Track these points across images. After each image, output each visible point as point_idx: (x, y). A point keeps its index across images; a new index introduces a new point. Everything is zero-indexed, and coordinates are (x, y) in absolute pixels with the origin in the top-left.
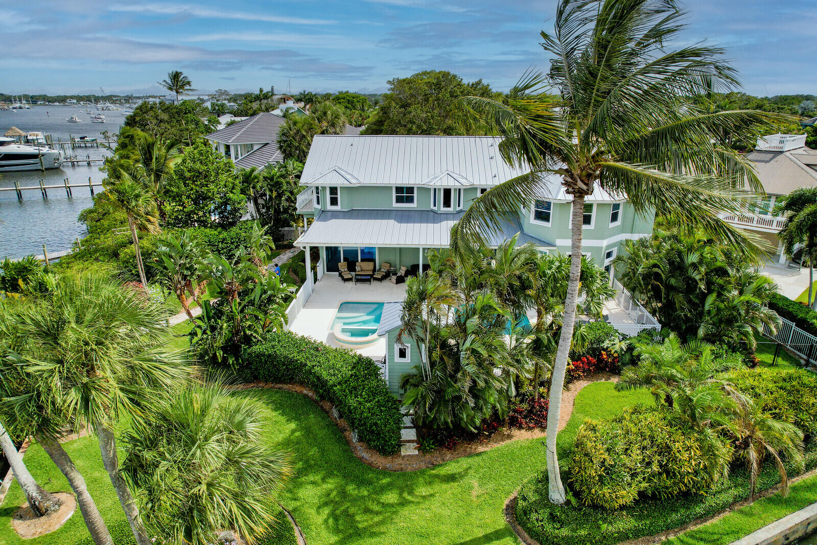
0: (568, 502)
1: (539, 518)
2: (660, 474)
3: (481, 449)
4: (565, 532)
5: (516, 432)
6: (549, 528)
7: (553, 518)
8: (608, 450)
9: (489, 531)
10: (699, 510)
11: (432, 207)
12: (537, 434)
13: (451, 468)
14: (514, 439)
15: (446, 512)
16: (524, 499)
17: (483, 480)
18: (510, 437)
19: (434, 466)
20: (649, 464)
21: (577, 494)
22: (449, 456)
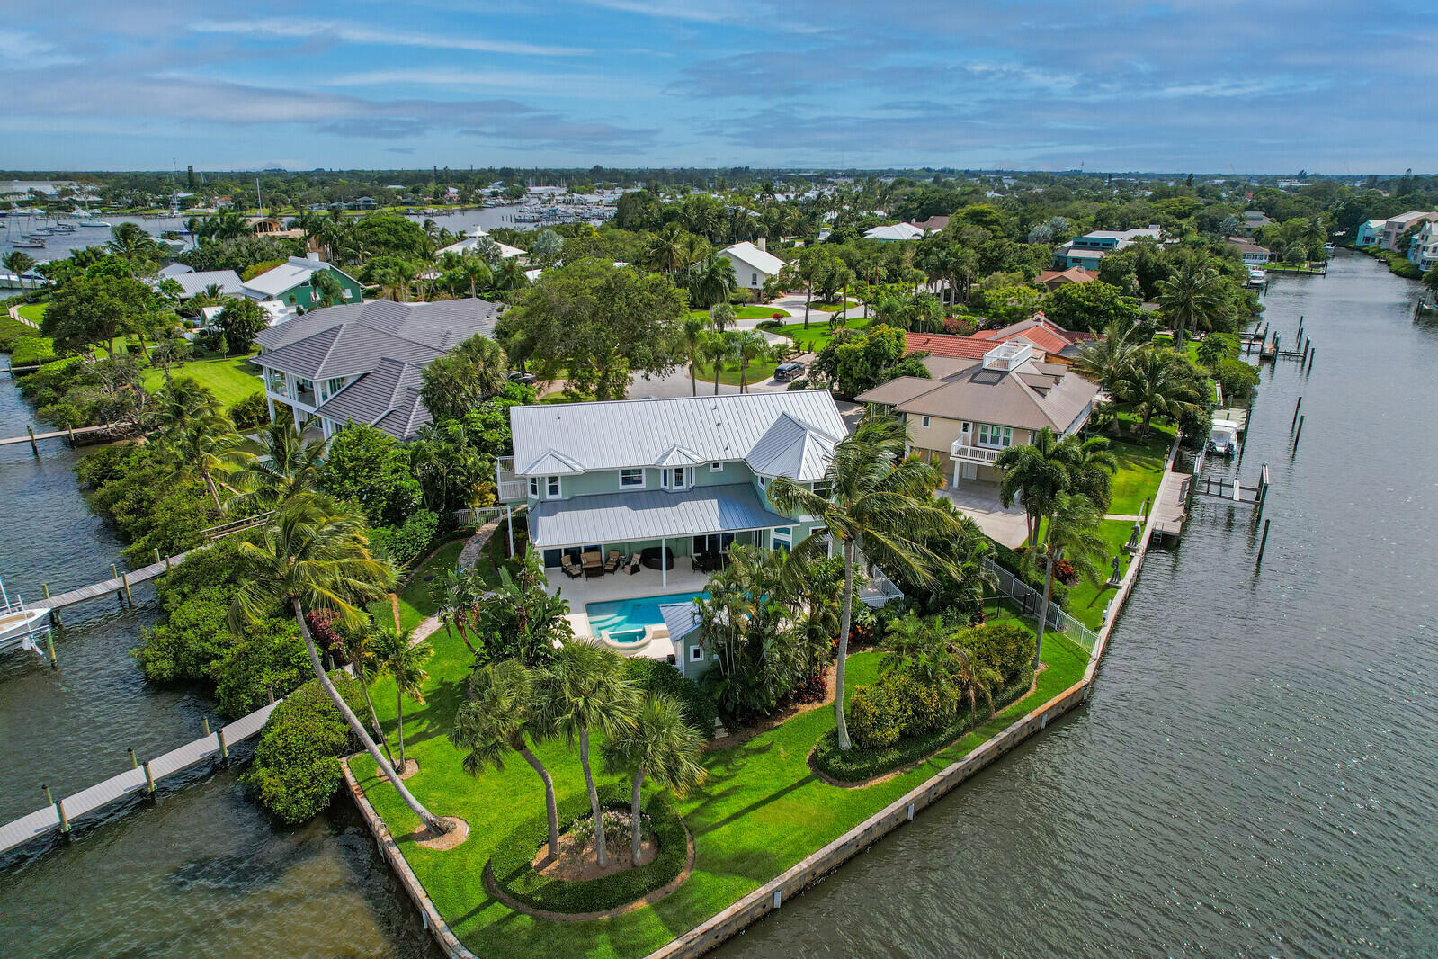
0: (853, 748)
1: (835, 762)
2: (913, 717)
3: (776, 724)
4: (854, 767)
5: (798, 706)
6: (843, 767)
7: (844, 760)
8: (877, 705)
9: (801, 778)
10: (942, 739)
11: (662, 486)
12: (817, 705)
13: (757, 742)
14: (800, 712)
15: (766, 772)
16: (822, 751)
17: (786, 746)
18: (796, 710)
19: (745, 742)
20: (905, 711)
21: (859, 742)
22: (753, 733)
